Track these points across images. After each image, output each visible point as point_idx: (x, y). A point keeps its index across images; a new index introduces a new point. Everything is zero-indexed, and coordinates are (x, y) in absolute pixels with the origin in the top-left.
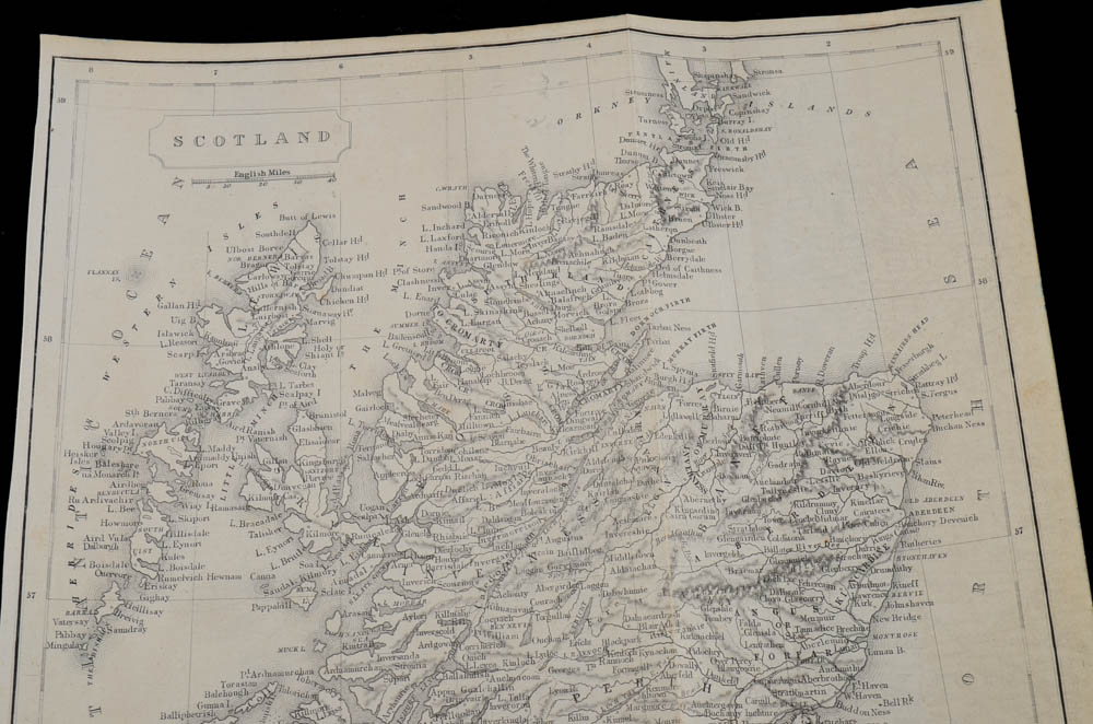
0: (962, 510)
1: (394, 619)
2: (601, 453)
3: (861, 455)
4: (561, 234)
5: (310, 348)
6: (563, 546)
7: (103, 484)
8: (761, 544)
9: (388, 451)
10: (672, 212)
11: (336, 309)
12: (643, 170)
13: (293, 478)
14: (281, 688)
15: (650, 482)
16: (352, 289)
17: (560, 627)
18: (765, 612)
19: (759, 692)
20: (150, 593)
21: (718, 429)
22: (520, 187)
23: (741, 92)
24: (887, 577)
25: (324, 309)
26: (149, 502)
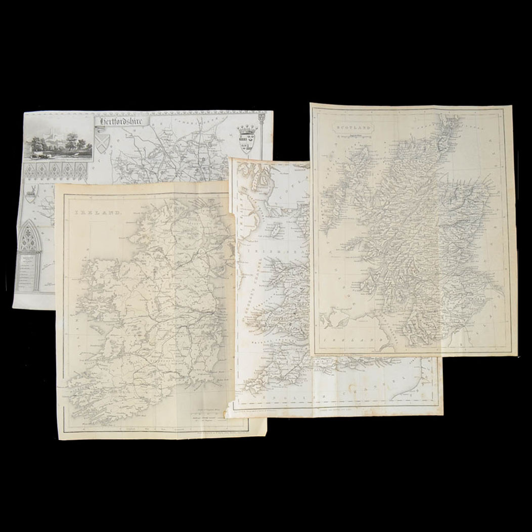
0: (494, 212)
1: (384, 228)
2: (425, 198)
3: (475, 200)
4: (418, 153)
5: (366, 173)
6: (417, 216)
7: (327, 199)
8: (455, 217)
9: (383, 195)
10: (441, 149)
11: (372, 166)
12: (435, 140)
13: (364, 200)
14: (362, 240)
15: (434, 204)
16: (375, 162)
17: (416, 231)
18: (455, 230)
19: (453, 245)
20: (337, 221)
21: (448, 194)
22: (409, 142)
23: (456, 122)
24: (478, 224)
25: (369, 165)
26: (336, 204)
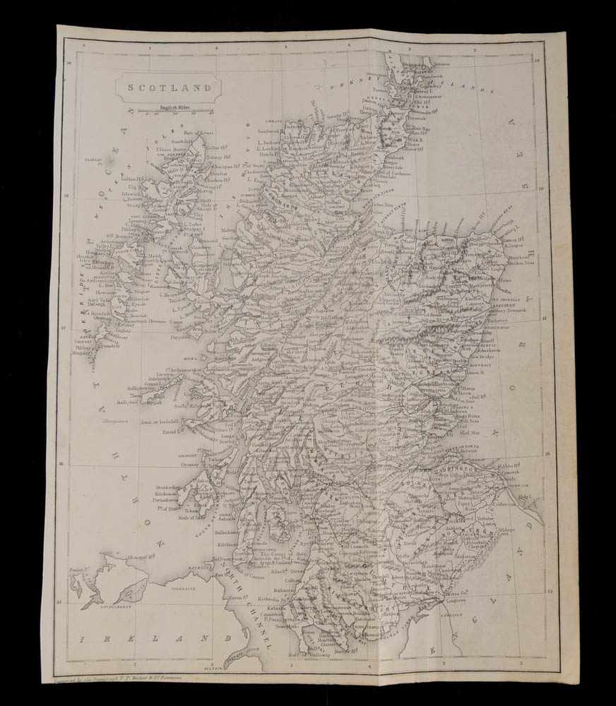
0: (518, 306)
1: (240, 346)
2: (345, 268)
3: (472, 275)
4: (330, 151)
5: (199, 205)
6: (324, 315)
7: (97, 273)
8: (420, 318)
9: (239, 261)
10: (387, 142)
11: (213, 184)
12: (374, 118)
13: (191, 273)
14: (185, 377)
15: (368, 285)
16: (221, 174)
17: (321, 354)
18: (419, 351)
19: (414, 390)
20: (121, 328)
21: (403, 259)
22: (309, 123)
23: (427, 75)
24: (479, 337)
25: (207, 184)
26: (119, 281)
